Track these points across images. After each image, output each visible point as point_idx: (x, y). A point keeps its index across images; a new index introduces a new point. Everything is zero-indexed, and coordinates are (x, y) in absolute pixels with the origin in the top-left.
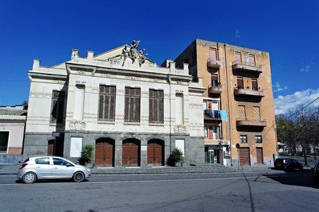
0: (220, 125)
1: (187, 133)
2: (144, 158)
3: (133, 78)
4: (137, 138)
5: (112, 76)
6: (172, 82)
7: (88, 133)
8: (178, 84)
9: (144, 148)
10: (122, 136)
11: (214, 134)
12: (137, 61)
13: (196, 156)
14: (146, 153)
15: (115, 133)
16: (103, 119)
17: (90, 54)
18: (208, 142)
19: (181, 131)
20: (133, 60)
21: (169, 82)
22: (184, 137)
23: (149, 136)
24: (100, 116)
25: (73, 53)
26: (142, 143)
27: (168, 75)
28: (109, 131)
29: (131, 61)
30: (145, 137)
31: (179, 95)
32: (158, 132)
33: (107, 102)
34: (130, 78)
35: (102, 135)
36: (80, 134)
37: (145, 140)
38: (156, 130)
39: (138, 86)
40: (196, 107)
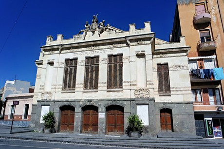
0: (219, 86)
1: (151, 97)
2: (102, 125)
3: (93, 48)
4: (94, 105)
5: (75, 50)
6: (132, 44)
7: (54, 101)
8: (138, 44)
9: (102, 115)
10: (81, 103)
11: (211, 98)
12: (97, 32)
13: (183, 125)
14: (104, 121)
15: (75, 101)
16: (67, 89)
17: (59, 37)
18: (200, 108)
19: (143, 95)
20: (93, 33)
21: (128, 45)
22: (147, 102)
23: (107, 103)
24: (65, 87)
25: (48, 39)
26: (100, 110)
27: (125, 37)
28: (70, 99)
29: (92, 33)
30: (102, 104)
31: (141, 55)
32: (116, 98)
33: (71, 73)
34: (90, 48)
35: (65, 103)
36: (48, 103)
37: (102, 106)
38: (115, 95)
39: (96, 54)
40: (178, 68)
